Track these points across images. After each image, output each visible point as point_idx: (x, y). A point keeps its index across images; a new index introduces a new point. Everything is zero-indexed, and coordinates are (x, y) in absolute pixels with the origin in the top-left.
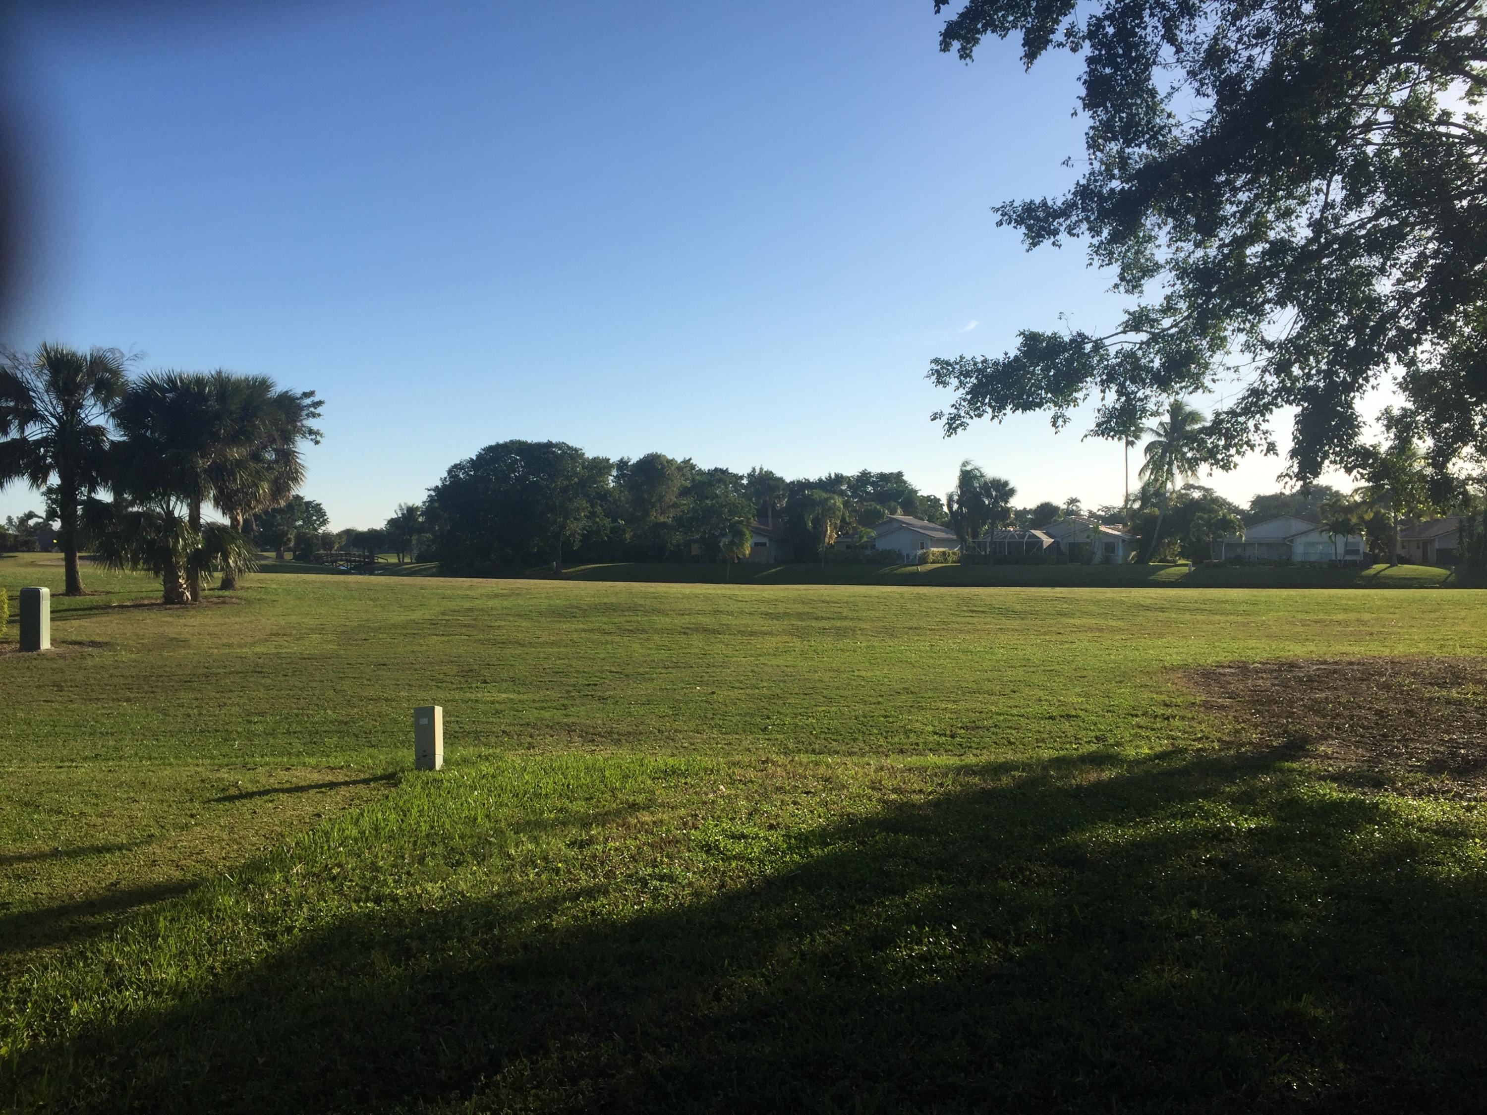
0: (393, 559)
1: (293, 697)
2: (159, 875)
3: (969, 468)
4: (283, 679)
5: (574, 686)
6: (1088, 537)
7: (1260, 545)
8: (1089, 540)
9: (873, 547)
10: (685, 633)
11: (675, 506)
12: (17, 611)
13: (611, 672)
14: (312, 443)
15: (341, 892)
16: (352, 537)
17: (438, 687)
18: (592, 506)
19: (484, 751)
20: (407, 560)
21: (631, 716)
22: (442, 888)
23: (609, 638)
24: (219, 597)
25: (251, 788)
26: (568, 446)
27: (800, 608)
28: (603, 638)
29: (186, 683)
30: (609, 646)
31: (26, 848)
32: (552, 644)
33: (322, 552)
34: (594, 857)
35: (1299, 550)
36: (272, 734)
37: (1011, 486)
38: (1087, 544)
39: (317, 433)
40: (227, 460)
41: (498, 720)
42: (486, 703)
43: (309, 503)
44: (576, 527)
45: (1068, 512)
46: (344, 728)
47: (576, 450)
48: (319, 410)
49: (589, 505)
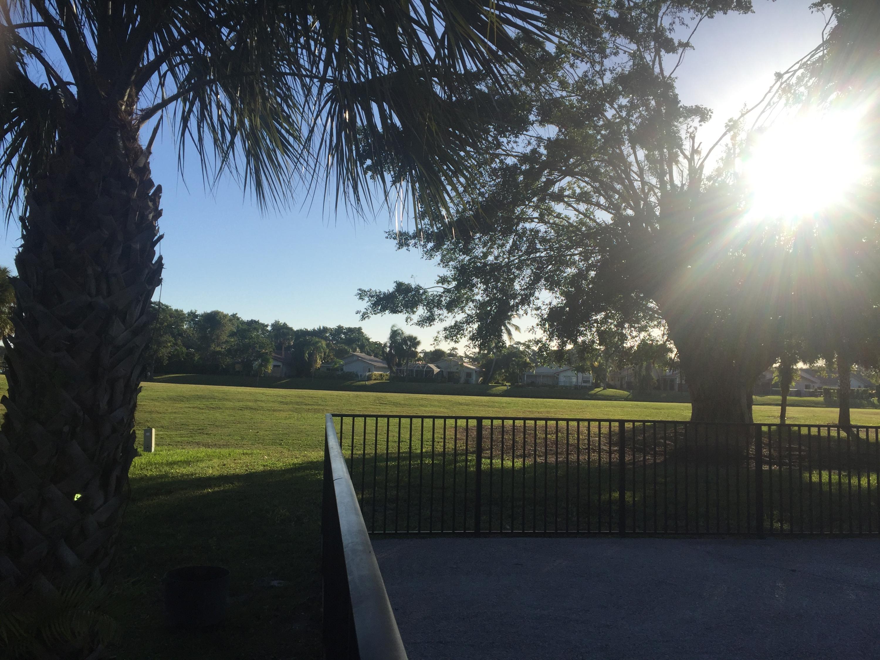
3: (395, 329)
6: (457, 369)
7: (543, 376)
8: (458, 371)
9: (342, 370)
10: (241, 410)
11: (227, 342)
18: (175, 340)
23: (203, 411)
26: (162, 304)
27: (298, 400)
28: (200, 411)
32: (175, 413)
35: (562, 379)
37: (418, 340)
38: (457, 372)
44: (164, 352)
45: (451, 355)
49: (173, 339)
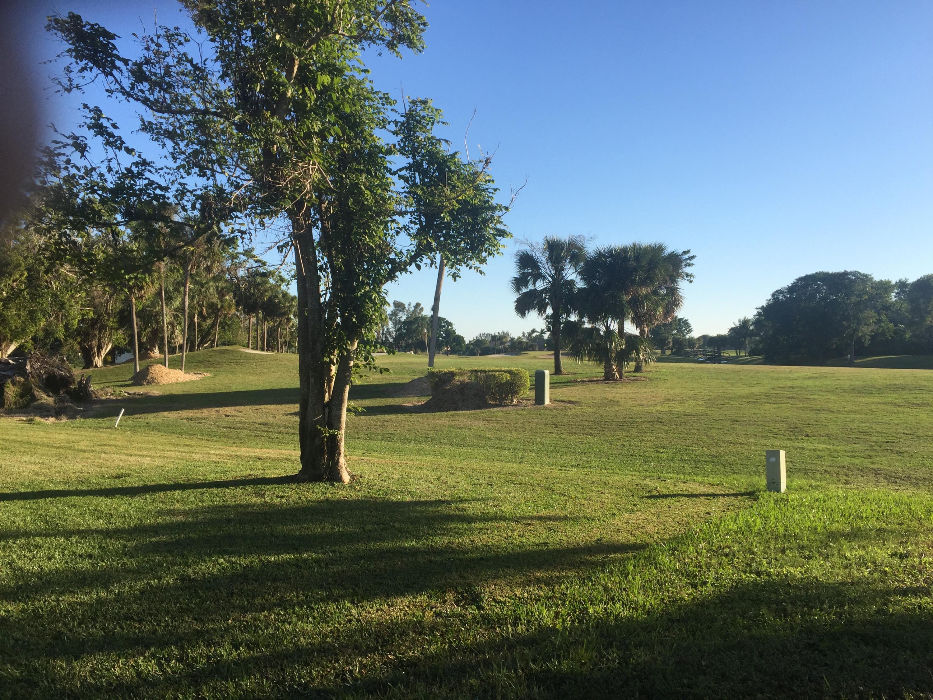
0: (733, 354)
1: (682, 438)
2: (623, 538)
4: (675, 427)
5: (876, 442)
12: (534, 383)
13: (904, 433)
14: (688, 282)
15: (732, 564)
16: (707, 340)
17: (774, 437)
18: (879, 315)
19: (814, 483)
20: (742, 354)
21: (925, 467)
22: (801, 572)
23: (900, 409)
24: (634, 377)
25: (666, 492)
26: (860, 273)
28: (895, 409)
29: (621, 426)
30: (901, 415)
31: (551, 513)
32: (855, 412)
33: (688, 349)
34: (913, 567)
36: (672, 460)
39: (691, 276)
40: (639, 295)
41: (820, 462)
42: (810, 450)
43: (680, 320)
44: (866, 330)
46: (715, 459)
47: (866, 276)
48: (693, 261)
49: (876, 314)
